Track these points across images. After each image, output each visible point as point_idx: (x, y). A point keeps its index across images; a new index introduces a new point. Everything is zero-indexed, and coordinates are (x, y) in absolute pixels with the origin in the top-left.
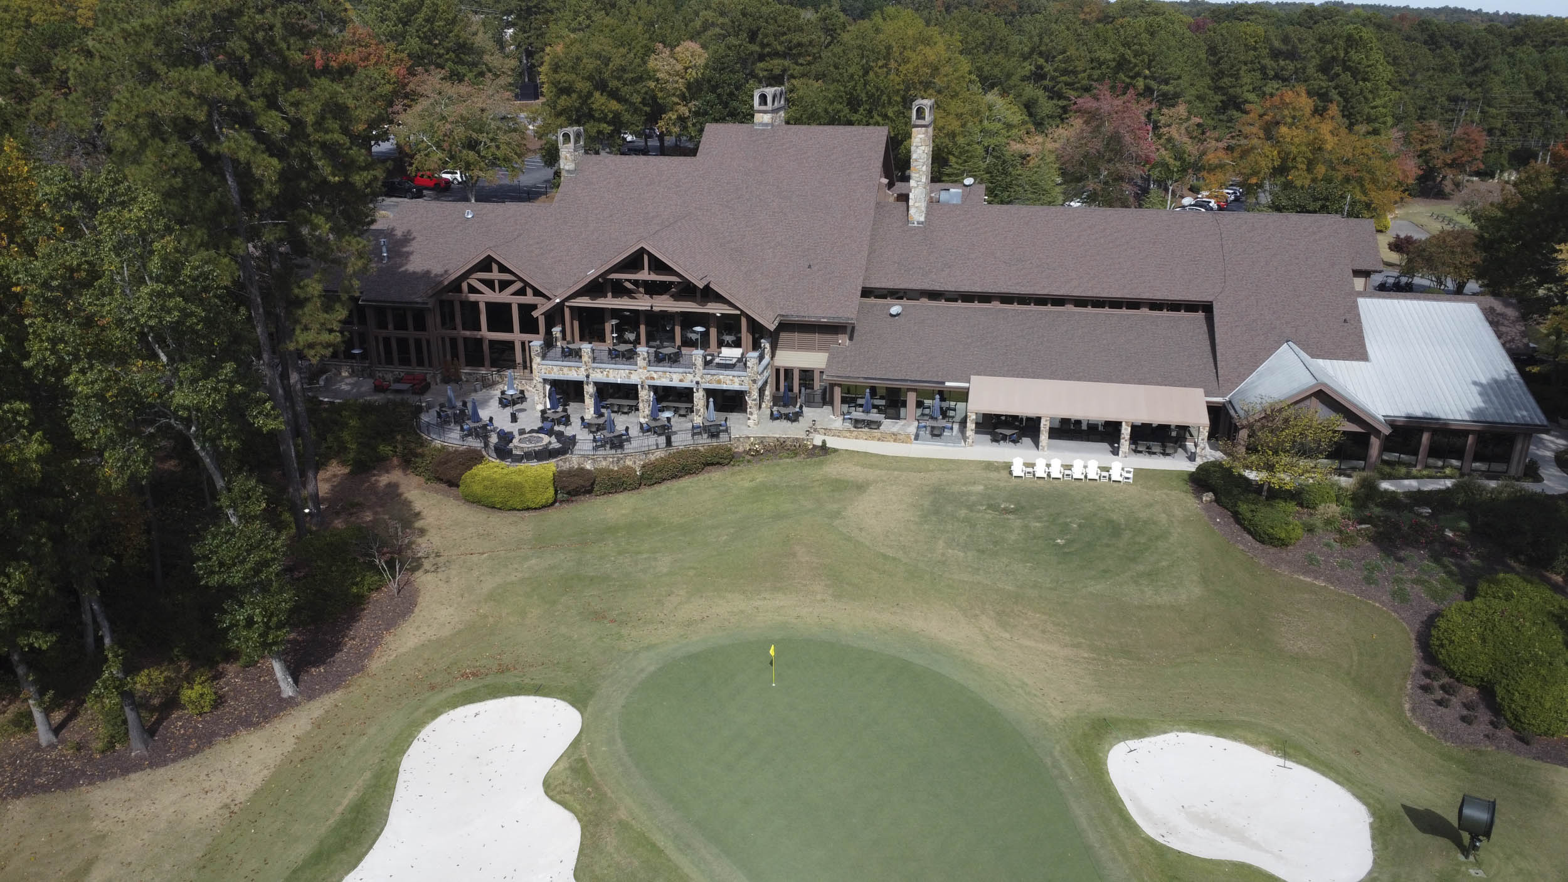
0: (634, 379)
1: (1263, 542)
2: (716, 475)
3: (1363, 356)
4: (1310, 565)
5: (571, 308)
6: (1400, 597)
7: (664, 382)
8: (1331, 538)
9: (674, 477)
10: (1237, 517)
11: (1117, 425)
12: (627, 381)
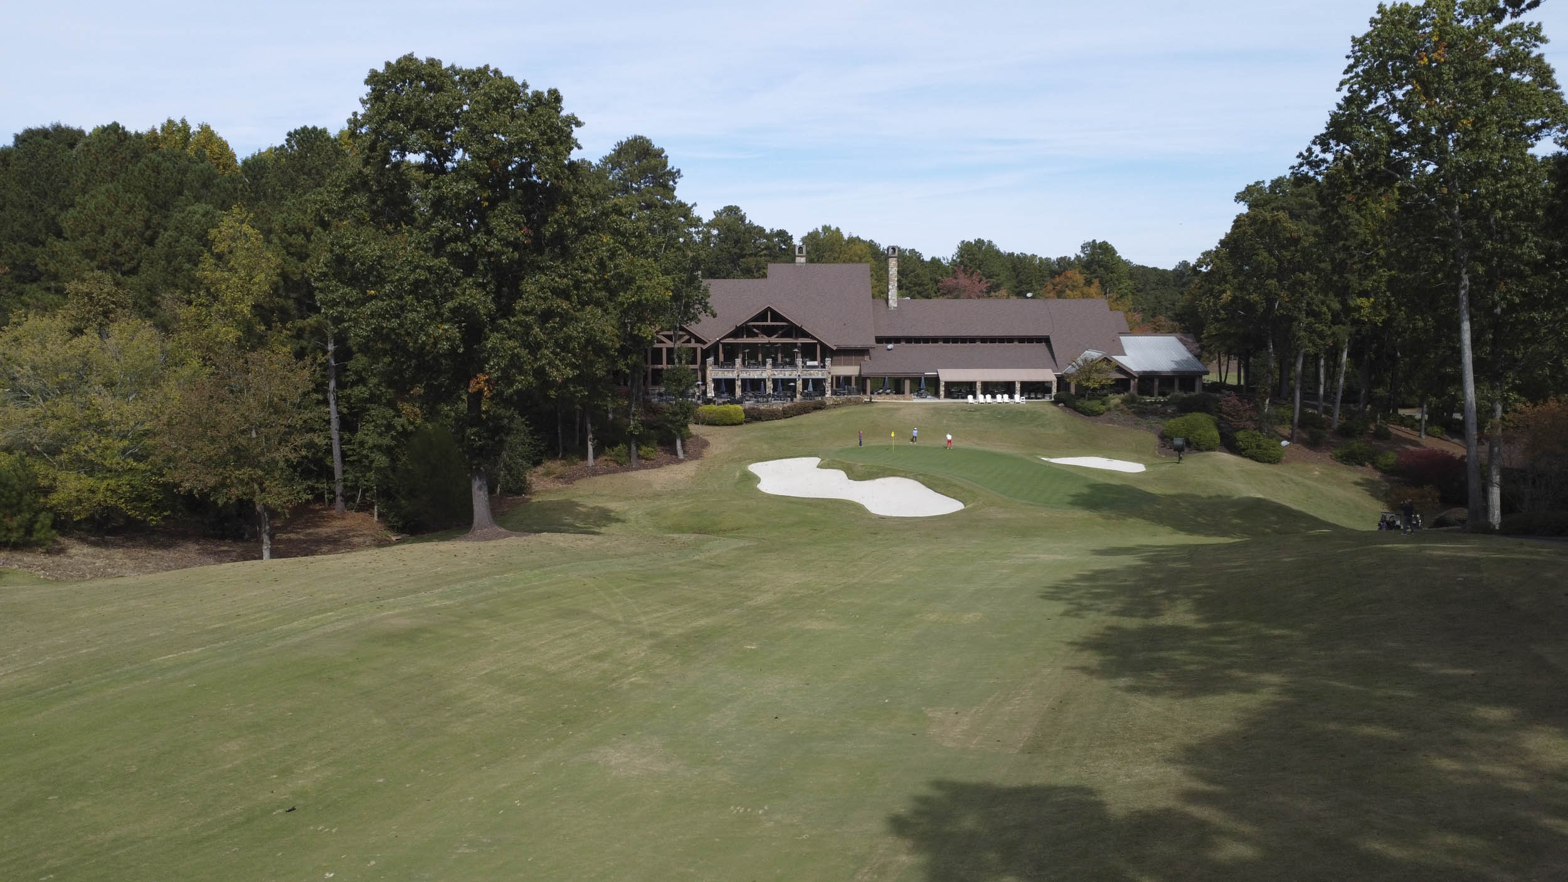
0: (764, 375)
1: (1089, 415)
2: (820, 412)
3: (1125, 355)
4: (1111, 421)
5: (724, 344)
6: (1150, 428)
7: (781, 376)
8: (1118, 413)
9: (799, 414)
10: (1076, 409)
11: (1013, 383)
12: (760, 377)
